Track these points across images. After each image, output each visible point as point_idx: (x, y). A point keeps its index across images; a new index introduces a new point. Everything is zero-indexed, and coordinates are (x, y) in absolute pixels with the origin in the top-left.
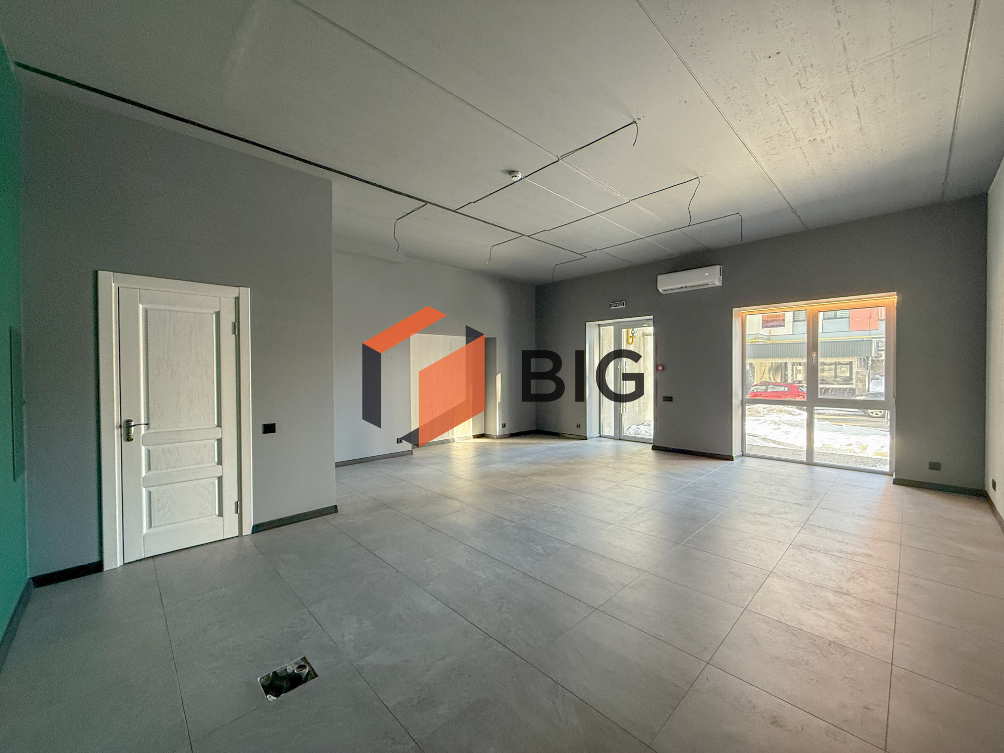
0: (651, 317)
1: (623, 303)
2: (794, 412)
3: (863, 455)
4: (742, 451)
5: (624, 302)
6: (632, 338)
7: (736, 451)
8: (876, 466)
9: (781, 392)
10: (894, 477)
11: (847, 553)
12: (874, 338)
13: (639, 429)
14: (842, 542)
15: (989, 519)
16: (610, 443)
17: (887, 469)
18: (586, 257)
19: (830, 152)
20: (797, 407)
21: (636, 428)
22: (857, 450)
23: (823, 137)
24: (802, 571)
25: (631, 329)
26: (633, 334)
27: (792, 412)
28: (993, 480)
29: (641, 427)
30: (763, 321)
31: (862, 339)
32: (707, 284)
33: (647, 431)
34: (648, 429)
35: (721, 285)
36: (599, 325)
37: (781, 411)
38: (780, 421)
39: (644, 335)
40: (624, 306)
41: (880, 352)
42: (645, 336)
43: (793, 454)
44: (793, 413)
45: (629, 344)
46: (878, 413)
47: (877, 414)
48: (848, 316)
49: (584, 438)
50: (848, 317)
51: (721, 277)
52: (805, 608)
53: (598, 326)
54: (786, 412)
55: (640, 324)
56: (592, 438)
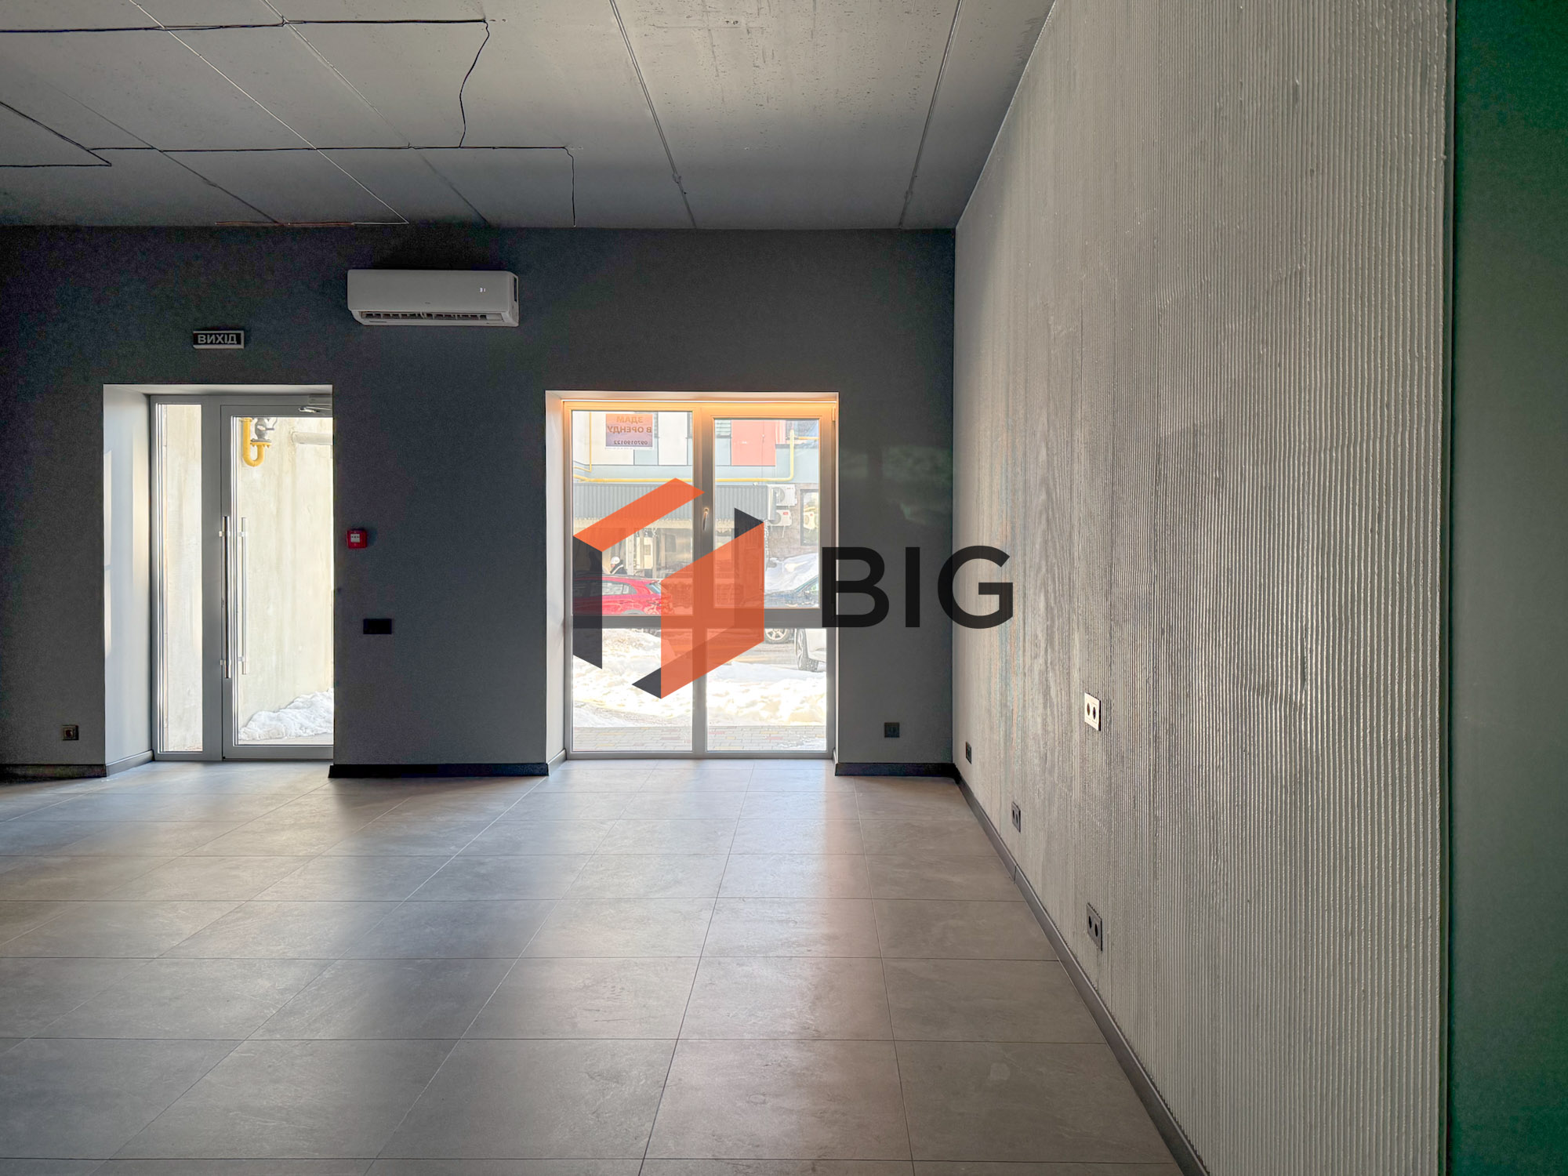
0: (328, 388)
1: (238, 336)
2: (646, 641)
3: (774, 722)
4: (564, 748)
5: (242, 333)
6: (259, 447)
7: (553, 751)
8: (802, 744)
9: (616, 596)
10: (836, 762)
11: (799, 946)
12: (769, 482)
13: (279, 719)
14: (787, 921)
15: (965, 816)
16: (194, 774)
17: (821, 745)
18: (109, 164)
19: (758, 63)
20: (646, 630)
21: (271, 719)
22: (765, 714)
23: (751, 25)
24: (733, 1016)
25: (256, 420)
26: (260, 434)
27: (643, 642)
28: (967, 744)
29: (289, 714)
30: (608, 427)
31: (750, 484)
32: (483, 317)
33: (307, 723)
34: (308, 718)
35: (517, 325)
36: (149, 397)
37: (622, 642)
38: (622, 663)
39: (295, 439)
40: (241, 346)
41: (777, 511)
42: (297, 445)
43: (663, 739)
44: (645, 644)
45: (249, 464)
46: (780, 634)
47: (778, 636)
48: (728, 434)
49: (97, 770)
50: (729, 437)
51: (516, 305)
52: (756, 1104)
53: (144, 399)
54: (631, 643)
55: (291, 407)
56: (125, 766)
